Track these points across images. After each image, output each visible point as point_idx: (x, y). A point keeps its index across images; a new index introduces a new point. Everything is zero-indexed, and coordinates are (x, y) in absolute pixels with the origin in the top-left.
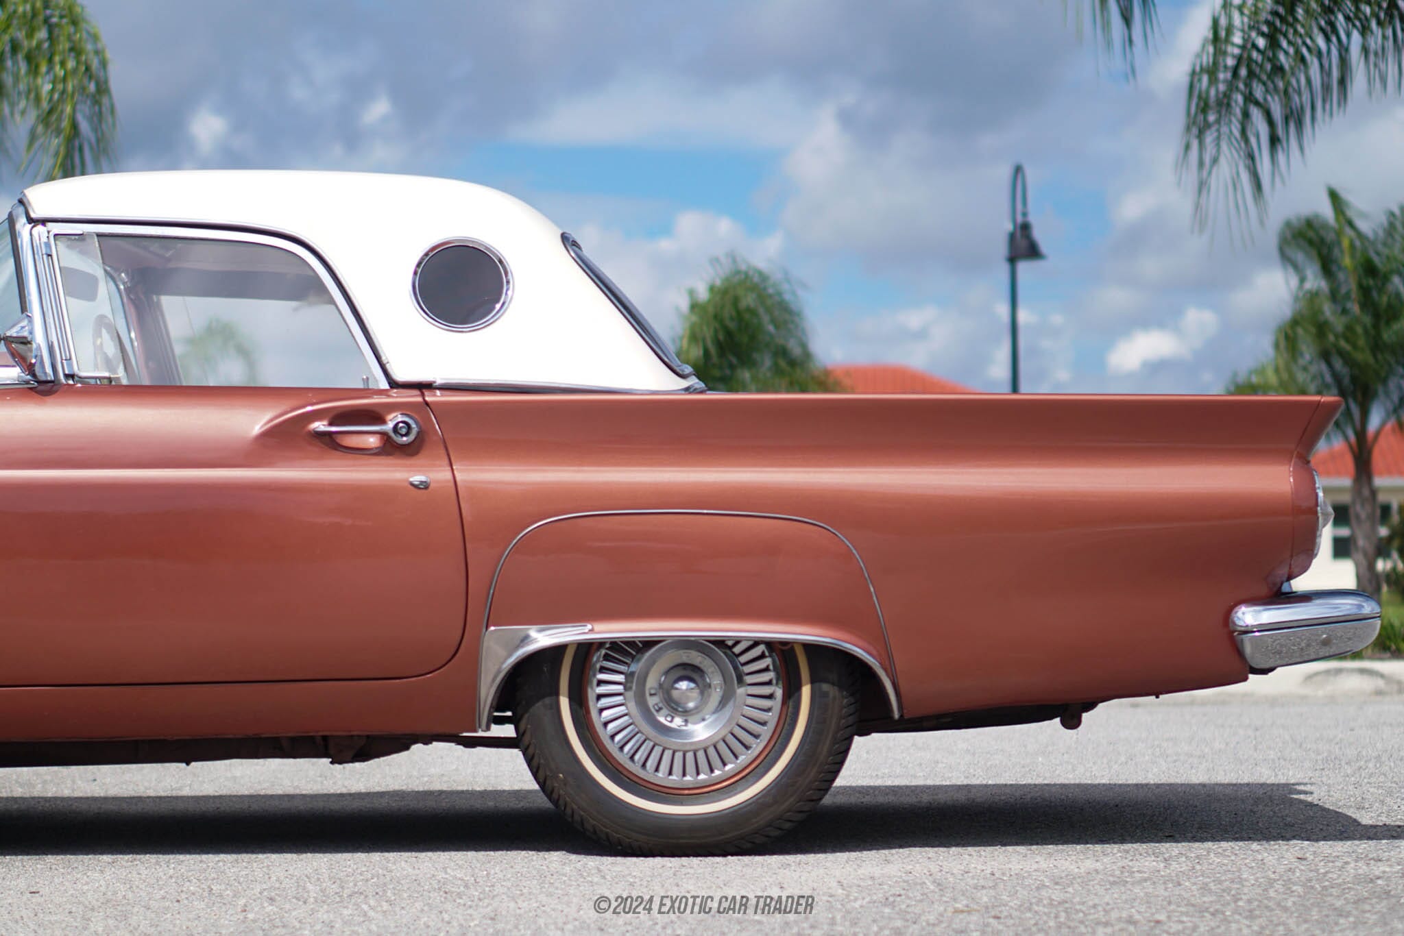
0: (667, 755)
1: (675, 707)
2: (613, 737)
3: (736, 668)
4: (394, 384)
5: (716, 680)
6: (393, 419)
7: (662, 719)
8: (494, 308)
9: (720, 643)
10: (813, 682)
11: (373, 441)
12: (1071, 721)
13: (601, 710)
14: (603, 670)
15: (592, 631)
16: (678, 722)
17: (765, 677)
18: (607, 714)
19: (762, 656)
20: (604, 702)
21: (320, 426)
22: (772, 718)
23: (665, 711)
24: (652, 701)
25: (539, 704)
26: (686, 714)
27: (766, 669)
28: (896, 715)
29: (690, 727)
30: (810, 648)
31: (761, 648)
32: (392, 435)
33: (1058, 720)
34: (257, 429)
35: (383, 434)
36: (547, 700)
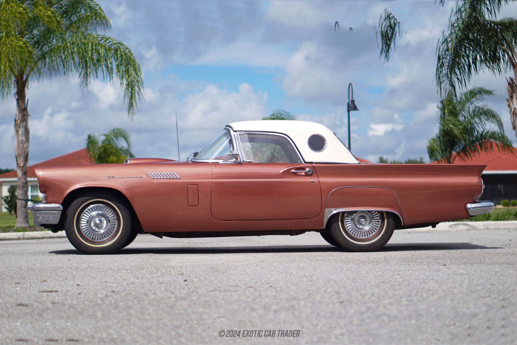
0: (361, 233)
1: (360, 224)
2: (349, 229)
3: (372, 216)
4: (305, 162)
5: (368, 219)
6: (307, 169)
7: (358, 226)
8: (324, 147)
9: (369, 211)
10: (387, 219)
11: (304, 174)
12: (434, 226)
13: (347, 224)
14: (347, 217)
15: (346, 209)
16: (361, 227)
17: (378, 218)
18: (348, 225)
19: (377, 214)
20: (347, 223)
21: (292, 171)
22: (379, 226)
23: (358, 225)
24: (356, 223)
25: (335, 223)
26: (363, 225)
27: (378, 217)
28: (403, 225)
29: (363, 228)
30: (386, 212)
31: (377, 213)
32: (307, 172)
33: (431, 226)
34: (281, 171)
35: (306, 172)
36: (337, 223)
